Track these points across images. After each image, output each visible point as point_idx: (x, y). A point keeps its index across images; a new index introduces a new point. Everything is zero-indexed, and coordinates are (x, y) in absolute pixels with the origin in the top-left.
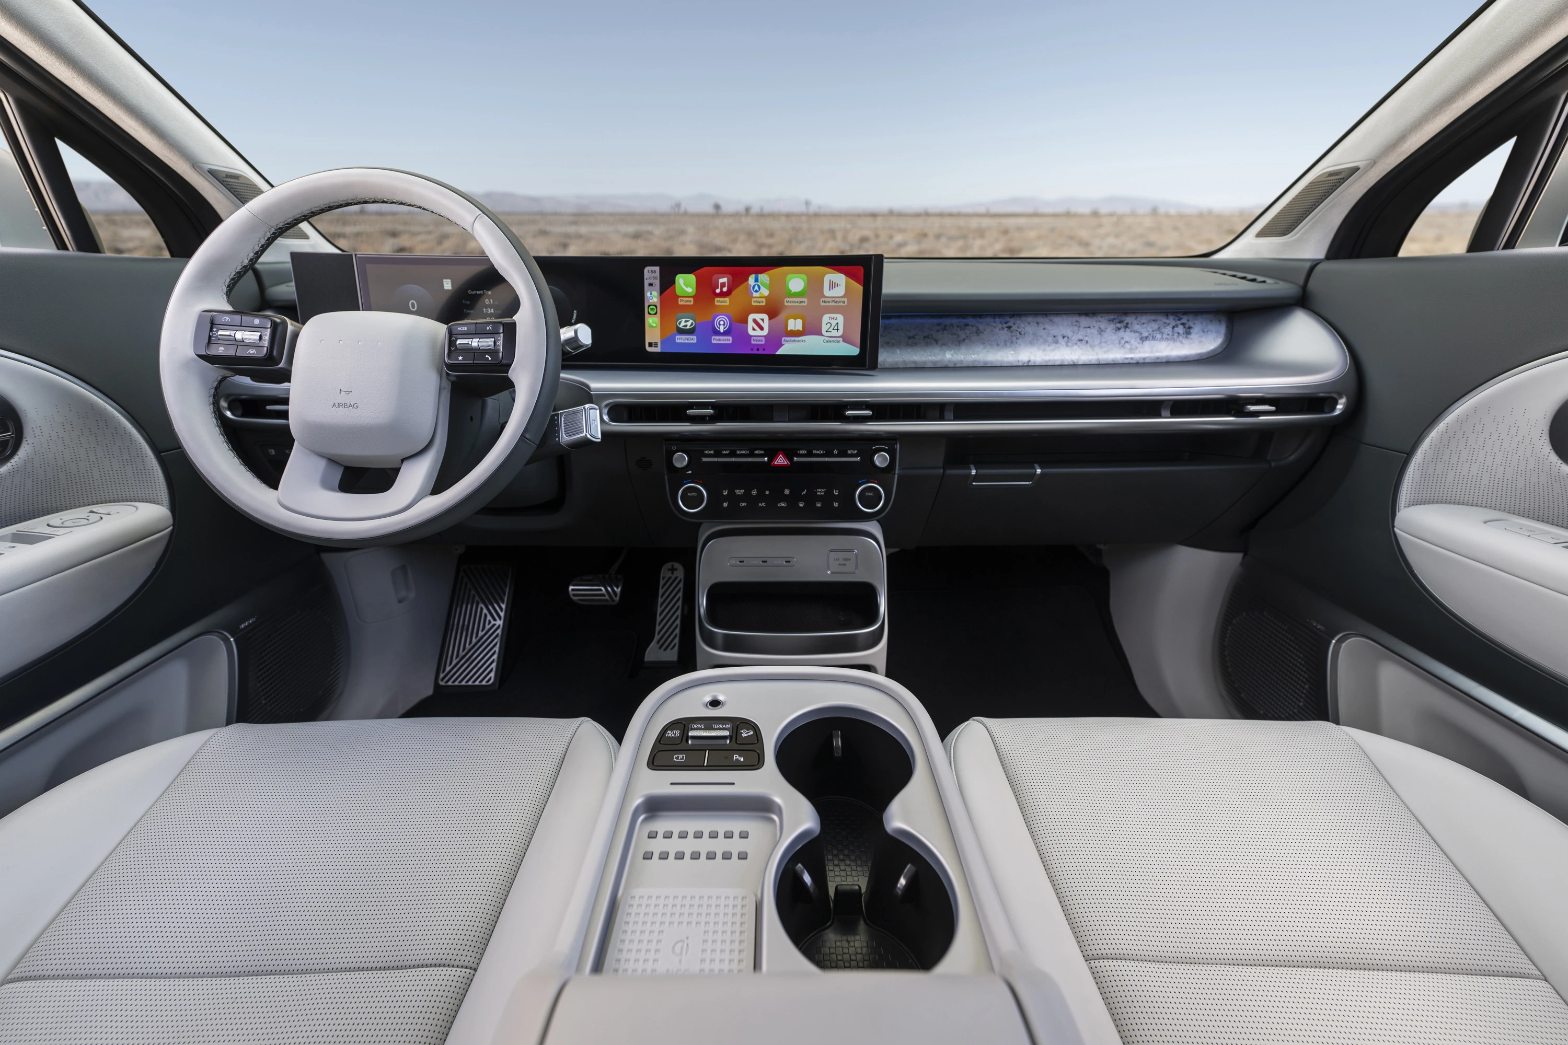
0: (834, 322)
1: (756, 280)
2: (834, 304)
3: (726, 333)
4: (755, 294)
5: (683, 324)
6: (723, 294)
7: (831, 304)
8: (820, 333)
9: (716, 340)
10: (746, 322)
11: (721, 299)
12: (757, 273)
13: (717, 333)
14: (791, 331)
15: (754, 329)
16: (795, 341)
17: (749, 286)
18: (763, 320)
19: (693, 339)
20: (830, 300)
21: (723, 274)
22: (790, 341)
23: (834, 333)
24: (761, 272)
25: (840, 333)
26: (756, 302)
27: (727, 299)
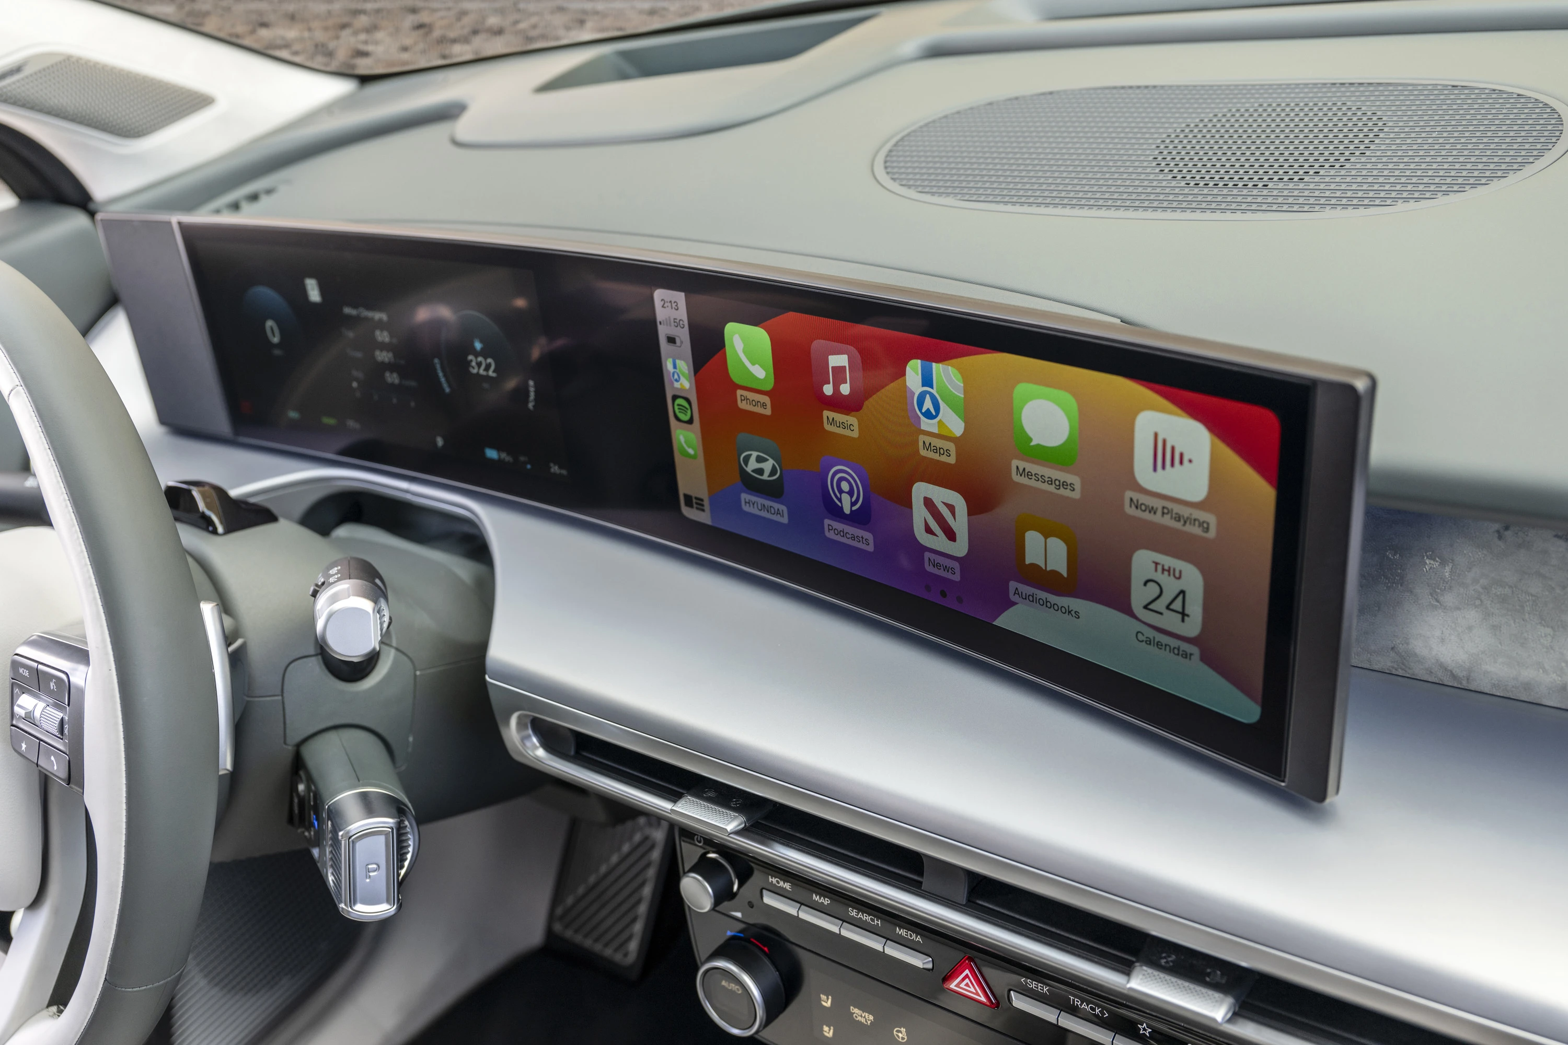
0: (1171, 587)
1: (927, 380)
2: (1167, 521)
3: (860, 518)
4: (927, 425)
5: (752, 465)
6: (838, 404)
7: (1157, 518)
8: (1121, 602)
9: (833, 529)
10: (907, 503)
11: (839, 417)
12: (931, 356)
13: (836, 512)
14: (1034, 566)
15: (929, 530)
16: (1045, 603)
17: (905, 392)
18: (951, 508)
19: (779, 513)
20: (1158, 504)
21: (842, 341)
22: (1032, 599)
23: (1170, 621)
24: (941, 358)
25: (1193, 627)
26: (928, 447)
27: (851, 420)
